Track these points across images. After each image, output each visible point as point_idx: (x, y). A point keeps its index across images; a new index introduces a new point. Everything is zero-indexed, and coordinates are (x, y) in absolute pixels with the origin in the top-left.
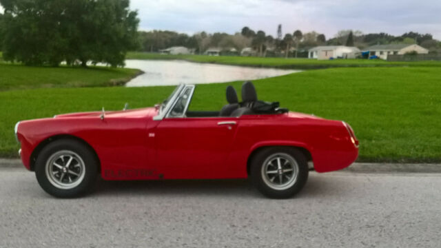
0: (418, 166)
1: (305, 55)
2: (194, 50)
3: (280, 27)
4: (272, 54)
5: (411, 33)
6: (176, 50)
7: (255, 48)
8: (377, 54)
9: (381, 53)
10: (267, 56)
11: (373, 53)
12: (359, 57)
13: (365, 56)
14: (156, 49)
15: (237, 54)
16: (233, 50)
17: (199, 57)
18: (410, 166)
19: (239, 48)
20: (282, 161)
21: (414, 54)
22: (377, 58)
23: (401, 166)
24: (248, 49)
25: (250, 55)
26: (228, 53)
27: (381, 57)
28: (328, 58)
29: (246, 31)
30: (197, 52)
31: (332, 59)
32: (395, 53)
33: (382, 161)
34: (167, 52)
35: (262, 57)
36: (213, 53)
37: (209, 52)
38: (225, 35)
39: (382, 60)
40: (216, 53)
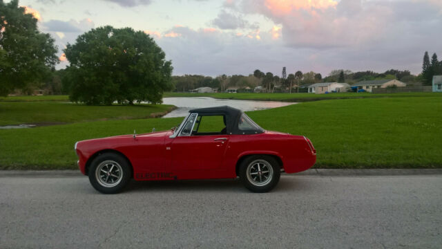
0: (372, 171)
1: (306, 90)
2: (217, 89)
3: (284, 69)
4: (279, 91)
5: (392, 70)
6: (203, 90)
7: (265, 87)
8: (364, 88)
9: (367, 87)
10: (274, 92)
11: (361, 87)
12: (349, 91)
13: (355, 90)
14: (187, 90)
15: (252, 91)
16: (248, 88)
17: (221, 94)
18: (367, 171)
19: (252, 87)
20: (261, 165)
21: (394, 87)
22: (364, 91)
23: (359, 171)
24: (259, 87)
25: (261, 92)
26: (244, 91)
27: (368, 90)
28: (324, 92)
29: (257, 73)
30: (219, 90)
31: (327, 93)
32: (379, 86)
33: (345, 168)
34: (195, 91)
35: (271, 93)
36: (231, 91)
37: (229, 91)
38: (241, 76)
39: (368, 92)
40: (234, 91)
